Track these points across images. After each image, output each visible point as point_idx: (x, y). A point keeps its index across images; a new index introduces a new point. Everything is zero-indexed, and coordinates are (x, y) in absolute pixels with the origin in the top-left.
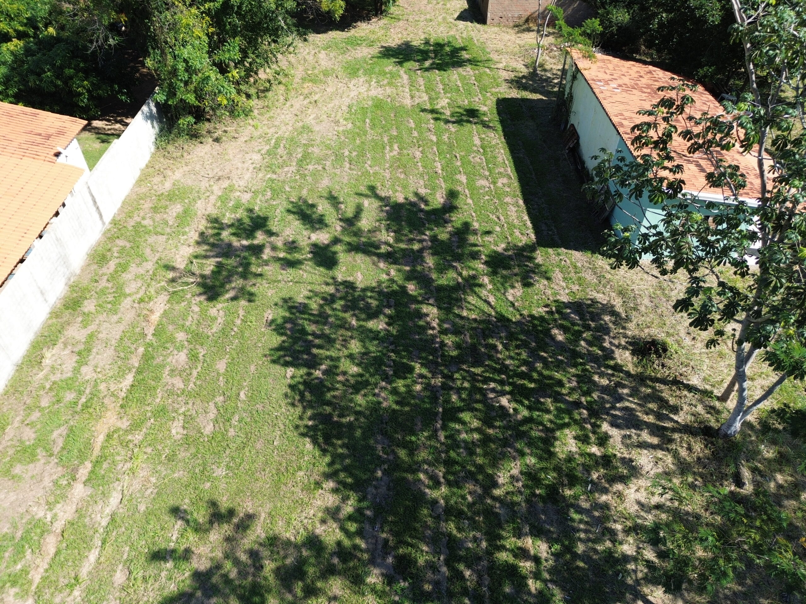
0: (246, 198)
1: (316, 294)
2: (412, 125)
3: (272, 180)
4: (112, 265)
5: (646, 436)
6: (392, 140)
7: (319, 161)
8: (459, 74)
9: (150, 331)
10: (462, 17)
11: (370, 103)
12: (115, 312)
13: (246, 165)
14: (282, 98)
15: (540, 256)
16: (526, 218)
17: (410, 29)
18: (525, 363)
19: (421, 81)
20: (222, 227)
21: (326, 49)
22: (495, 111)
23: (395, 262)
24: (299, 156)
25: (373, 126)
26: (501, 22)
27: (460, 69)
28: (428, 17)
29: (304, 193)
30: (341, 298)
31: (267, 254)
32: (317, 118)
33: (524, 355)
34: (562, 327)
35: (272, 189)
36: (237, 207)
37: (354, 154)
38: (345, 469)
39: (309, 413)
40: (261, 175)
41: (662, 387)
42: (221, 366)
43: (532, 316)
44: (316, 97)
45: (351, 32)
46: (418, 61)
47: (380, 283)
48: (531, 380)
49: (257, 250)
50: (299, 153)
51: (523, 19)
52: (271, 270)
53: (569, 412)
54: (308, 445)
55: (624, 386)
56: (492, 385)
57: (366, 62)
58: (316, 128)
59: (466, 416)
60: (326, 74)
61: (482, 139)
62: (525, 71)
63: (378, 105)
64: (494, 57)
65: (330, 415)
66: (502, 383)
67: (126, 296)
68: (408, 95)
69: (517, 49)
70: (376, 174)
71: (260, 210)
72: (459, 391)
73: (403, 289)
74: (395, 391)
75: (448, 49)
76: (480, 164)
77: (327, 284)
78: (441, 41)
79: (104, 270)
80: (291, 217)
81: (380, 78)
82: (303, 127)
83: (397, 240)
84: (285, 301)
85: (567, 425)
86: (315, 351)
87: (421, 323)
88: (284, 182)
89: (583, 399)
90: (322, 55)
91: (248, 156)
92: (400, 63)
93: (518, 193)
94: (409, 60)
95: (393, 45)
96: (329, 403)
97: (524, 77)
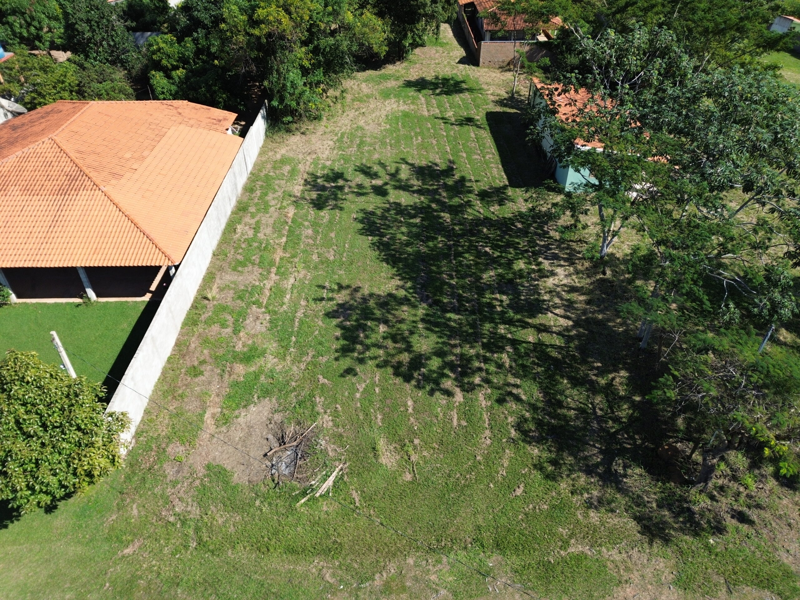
0: (328, 163)
1: (379, 208)
2: (430, 126)
3: (343, 155)
4: (258, 193)
5: (562, 263)
6: (417, 134)
7: (370, 145)
8: (460, 98)
9: (290, 221)
10: (462, 61)
11: (400, 114)
12: (267, 213)
13: (325, 147)
14: (340, 111)
15: (510, 192)
16: (503, 174)
17: (424, 69)
18: (499, 236)
19: (434, 101)
20: (317, 177)
21: (365, 81)
22: (485, 119)
23: (423, 194)
24: (358, 142)
25: (404, 127)
26: (490, 65)
27: (461, 95)
28: (437, 61)
29: (364, 161)
30: (394, 209)
31: (346, 190)
32: (365, 122)
33: (499, 233)
34: (520, 222)
35: (343, 159)
36: (324, 167)
37: (393, 141)
38: (405, 272)
39: (383, 254)
40: (335, 152)
41: (573, 244)
42: (333, 235)
43: (505, 218)
44: (364, 110)
45: (383, 71)
46: (431, 89)
47: (415, 203)
48: (502, 241)
49: (341, 188)
50: (358, 141)
51: (506, 63)
52: (350, 197)
53: (522, 254)
54: (385, 264)
55: (552, 245)
56: (481, 244)
57: (395, 90)
58: (367, 128)
59: (467, 255)
60: (368, 97)
61: (476, 135)
62: (506, 96)
63: (406, 115)
64: (485, 87)
65: (395, 255)
66: (486, 243)
67: (271, 206)
68: (426, 110)
69: (501, 83)
70: (408, 152)
71: (339, 169)
72: (462, 246)
73: (429, 207)
74: (428, 246)
75: (452, 82)
76: (474, 147)
77: (385, 203)
78: (447, 77)
79: (254, 195)
80: (358, 173)
81: (406, 100)
82: (357, 127)
83: (423, 184)
84: (362, 210)
85: (521, 259)
86: (382, 230)
87: (441, 220)
88: (350, 155)
89: (530, 250)
90: (363, 85)
91: (325, 142)
92: (419, 91)
93: (499, 162)
94: (425, 89)
95: (412, 80)
96: (393, 250)
97: (505, 99)
